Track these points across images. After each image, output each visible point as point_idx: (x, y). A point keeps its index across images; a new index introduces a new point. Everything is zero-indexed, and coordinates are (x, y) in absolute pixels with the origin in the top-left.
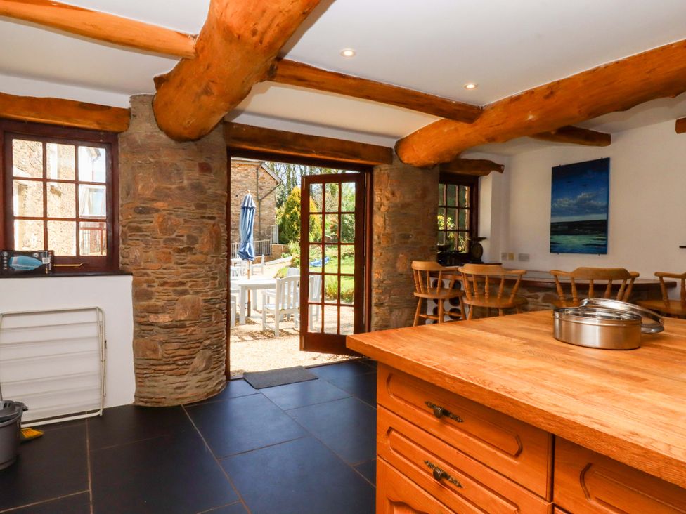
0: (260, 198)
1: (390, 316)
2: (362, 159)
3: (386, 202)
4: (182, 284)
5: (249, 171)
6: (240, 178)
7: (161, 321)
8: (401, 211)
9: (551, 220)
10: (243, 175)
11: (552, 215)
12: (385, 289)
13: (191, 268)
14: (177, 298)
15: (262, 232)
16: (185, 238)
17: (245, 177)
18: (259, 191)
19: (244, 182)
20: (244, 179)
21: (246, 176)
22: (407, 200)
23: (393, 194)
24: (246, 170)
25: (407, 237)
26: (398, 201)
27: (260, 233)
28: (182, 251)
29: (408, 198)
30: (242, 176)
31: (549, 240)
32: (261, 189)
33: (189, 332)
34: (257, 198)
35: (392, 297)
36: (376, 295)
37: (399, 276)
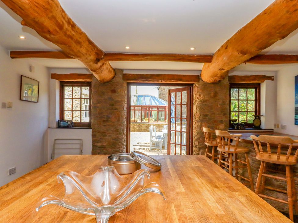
1: (199, 152)
2: (183, 81)
3: (197, 100)
4: (104, 132)
7: (98, 145)
8: (204, 104)
9: (295, 106)
11: (295, 103)
12: (197, 139)
13: (108, 127)
14: (103, 137)
16: (106, 117)
22: (206, 98)
23: (200, 96)
25: (206, 115)
26: (202, 99)
28: (105, 121)
29: (207, 97)
31: (294, 118)
33: (107, 150)
35: (199, 143)
36: (194, 142)
37: (203, 134)
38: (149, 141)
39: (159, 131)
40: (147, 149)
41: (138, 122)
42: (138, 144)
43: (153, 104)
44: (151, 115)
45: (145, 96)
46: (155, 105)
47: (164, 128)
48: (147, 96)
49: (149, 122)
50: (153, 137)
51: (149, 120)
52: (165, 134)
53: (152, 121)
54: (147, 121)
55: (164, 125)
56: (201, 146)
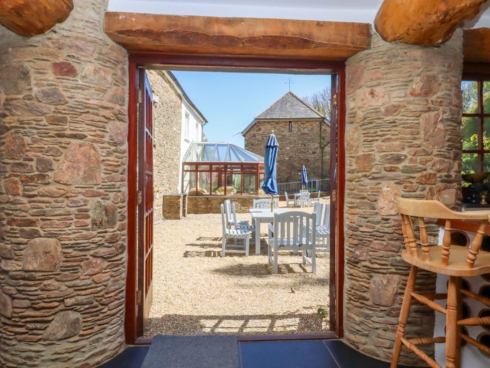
0: (322, 146)
5: (314, 125)
6: (307, 132)
10: (310, 129)
13: (43, 202)
14: (26, 240)
15: (324, 173)
17: (311, 131)
18: (322, 141)
19: (310, 135)
20: (310, 132)
21: (312, 129)
24: (312, 125)
27: (322, 174)
30: (309, 131)
32: (324, 139)
33: (41, 286)
34: (321, 146)
35: (370, 253)
36: (350, 247)
37: (383, 222)
38: (220, 235)
39: (244, 212)
40: (214, 252)
41: (204, 194)
42: (198, 239)
43: (234, 160)
44: (229, 182)
45: (218, 145)
46: (237, 161)
47: (254, 205)
48: (223, 145)
49: (225, 194)
50: (229, 225)
51: (225, 190)
52: (255, 219)
53: (232, 193)
54: (223, 193)
55: (254, 200)
56: (379, 262)
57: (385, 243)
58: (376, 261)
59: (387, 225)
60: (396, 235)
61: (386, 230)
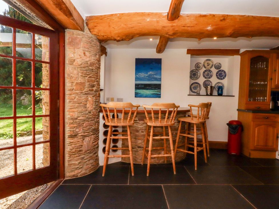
9: (135, 82)
31: (134, 92)
35: (84, 129)
36: (70, 129)
37: (89, 113)
56: (87, 132)
57: (89, 123)
58: (86, 132)
59: (90, 114)
60: (93, 118)
61: (90, 117)
